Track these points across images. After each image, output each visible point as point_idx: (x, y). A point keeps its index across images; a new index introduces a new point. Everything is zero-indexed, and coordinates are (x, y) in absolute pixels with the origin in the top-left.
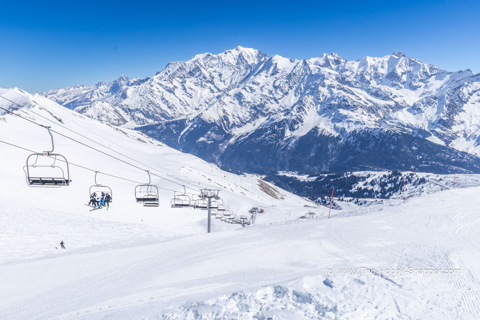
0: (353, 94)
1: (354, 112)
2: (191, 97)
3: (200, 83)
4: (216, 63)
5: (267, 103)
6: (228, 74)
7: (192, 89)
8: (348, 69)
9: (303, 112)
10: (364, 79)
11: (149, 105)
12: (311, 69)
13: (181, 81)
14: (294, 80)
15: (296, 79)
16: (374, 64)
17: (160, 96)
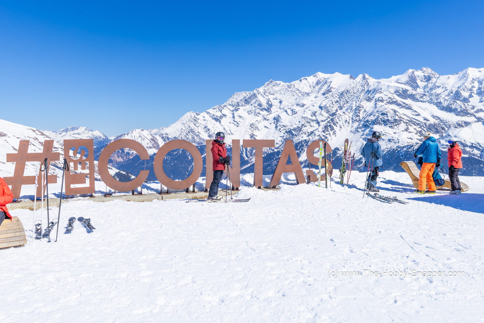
0: (409, 108)
1: (393, 128)
2: (238, 125)
3: (253, 111)
4: (279, 89)
5: (305, 126)
6: (289, 100)
7: (242, 117)
8: (440, 85)
9: (331, 132)
10: (459, 97)
11: (188, 134)
12: (370, 84)
13: (232, 109)
14: (346, 99)
15: (349, 97)
16: (478, 76)
17: (203, 125)
